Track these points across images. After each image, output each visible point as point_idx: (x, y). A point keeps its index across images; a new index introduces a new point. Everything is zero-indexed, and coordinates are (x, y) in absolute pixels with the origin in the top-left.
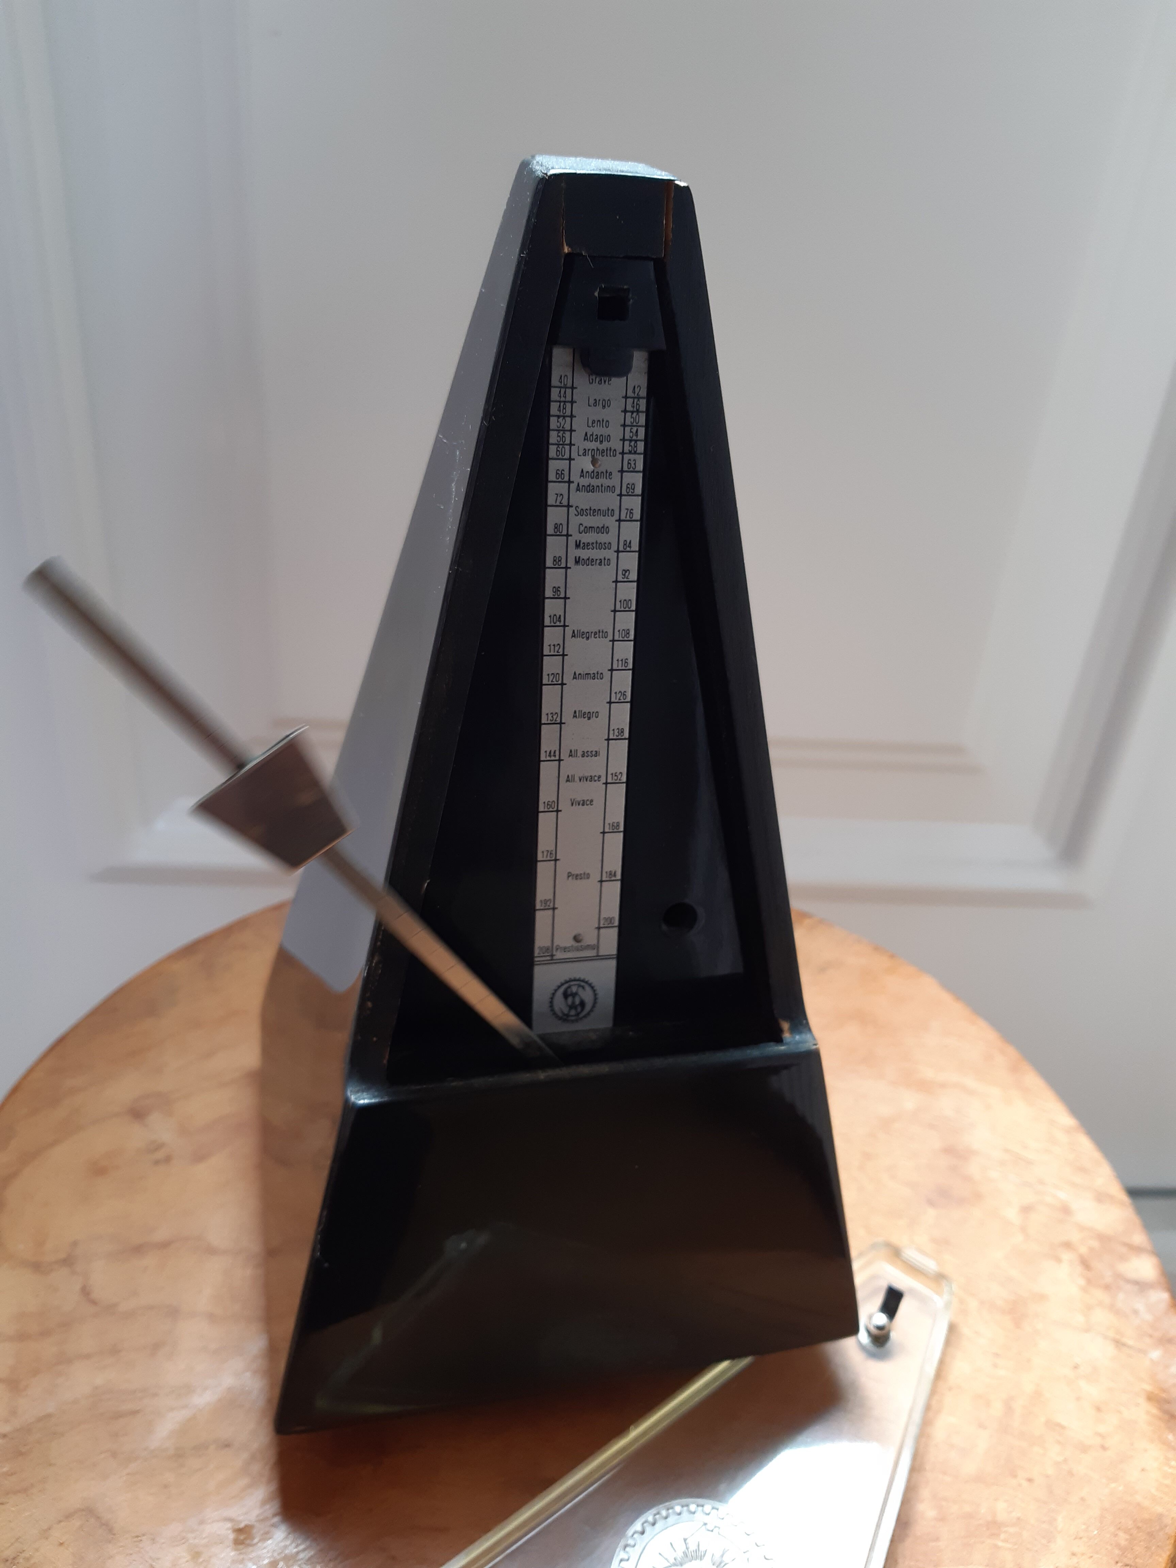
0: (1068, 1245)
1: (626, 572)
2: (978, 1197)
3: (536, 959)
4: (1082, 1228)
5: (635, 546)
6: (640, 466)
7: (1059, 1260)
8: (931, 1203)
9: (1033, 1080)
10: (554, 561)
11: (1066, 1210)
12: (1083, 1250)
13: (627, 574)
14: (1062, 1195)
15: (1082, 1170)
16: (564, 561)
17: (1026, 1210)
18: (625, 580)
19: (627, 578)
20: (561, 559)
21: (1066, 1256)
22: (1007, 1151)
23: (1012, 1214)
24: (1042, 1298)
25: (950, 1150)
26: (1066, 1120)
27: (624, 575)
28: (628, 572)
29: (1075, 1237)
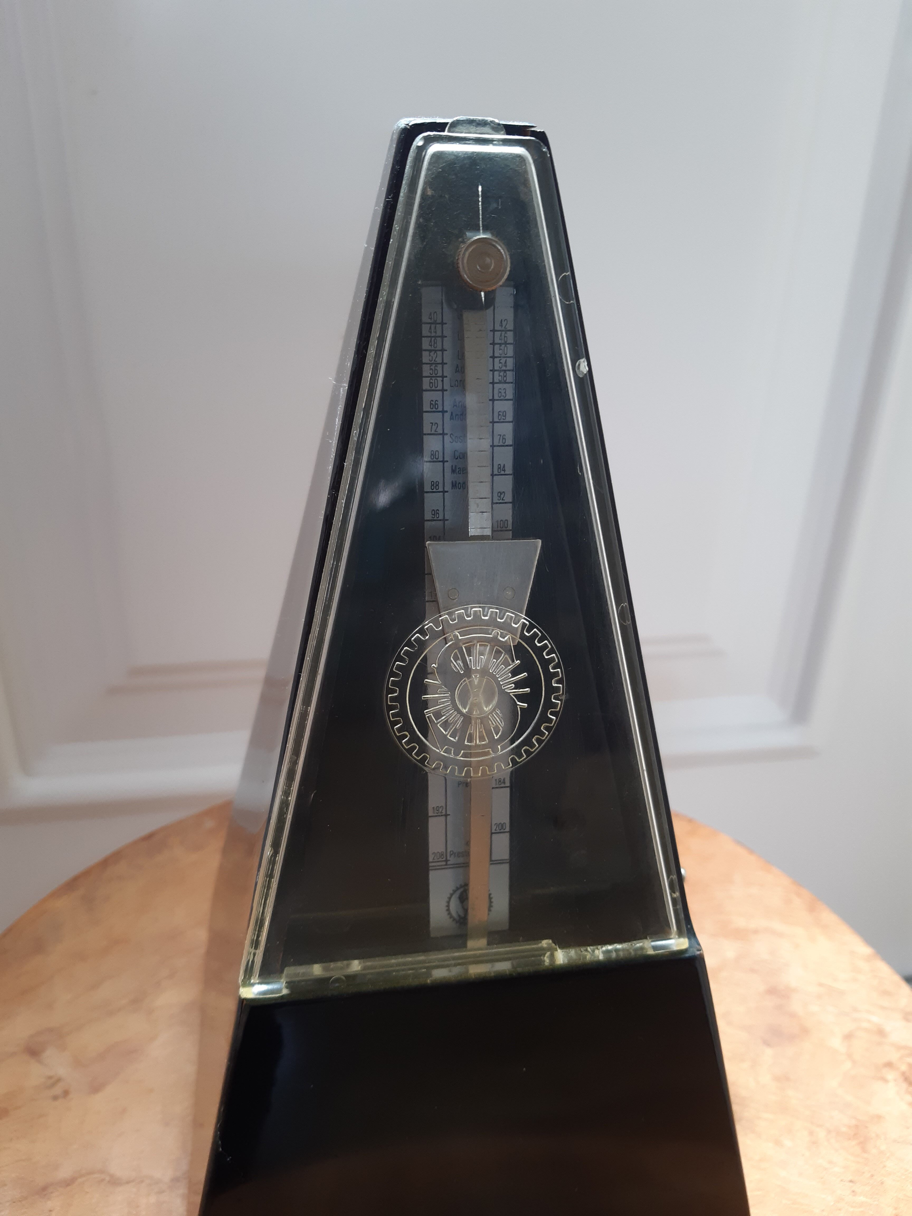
0: (889, 1065)
1: (501, 494)
2: (805, 1031)
3: (431, 864)
4: (899, 1048)
5: (509, 470)
6: (510, 394)
7: (885, 1081)
8: (767, 1043)
9: (829, 917)
10: (432, 485)
11: (881, 1032)
12: (904, 1068)
13: (502, 496)
14: (875, 1019)
15: (886, 993)
16: (441, 485)
17: (848, 1037)
18: (501, 501)
19: (503, 500)
20: (438, 483)
21: (891, 1075)
22: (821, 985)
23: (836, 1043)
24: (879, 1118)
25: (772, 991)
26: (865, 950)
27: (500, 497)
28: (503, 494)
29: (894, 1056)
